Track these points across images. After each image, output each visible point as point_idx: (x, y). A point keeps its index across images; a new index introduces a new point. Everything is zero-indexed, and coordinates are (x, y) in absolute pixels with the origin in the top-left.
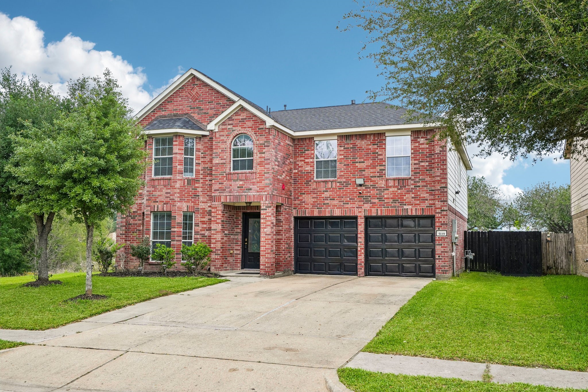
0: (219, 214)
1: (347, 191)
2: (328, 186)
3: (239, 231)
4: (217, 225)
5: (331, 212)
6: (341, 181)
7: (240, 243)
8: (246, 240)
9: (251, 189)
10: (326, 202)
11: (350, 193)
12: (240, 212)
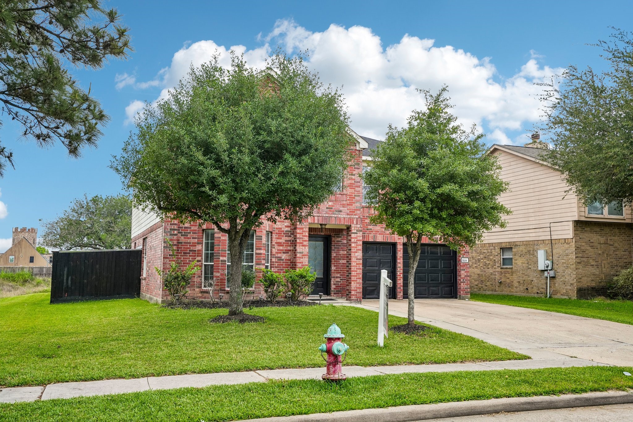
0: (306, 236)
4: (304, 247)
9: (341, 211)
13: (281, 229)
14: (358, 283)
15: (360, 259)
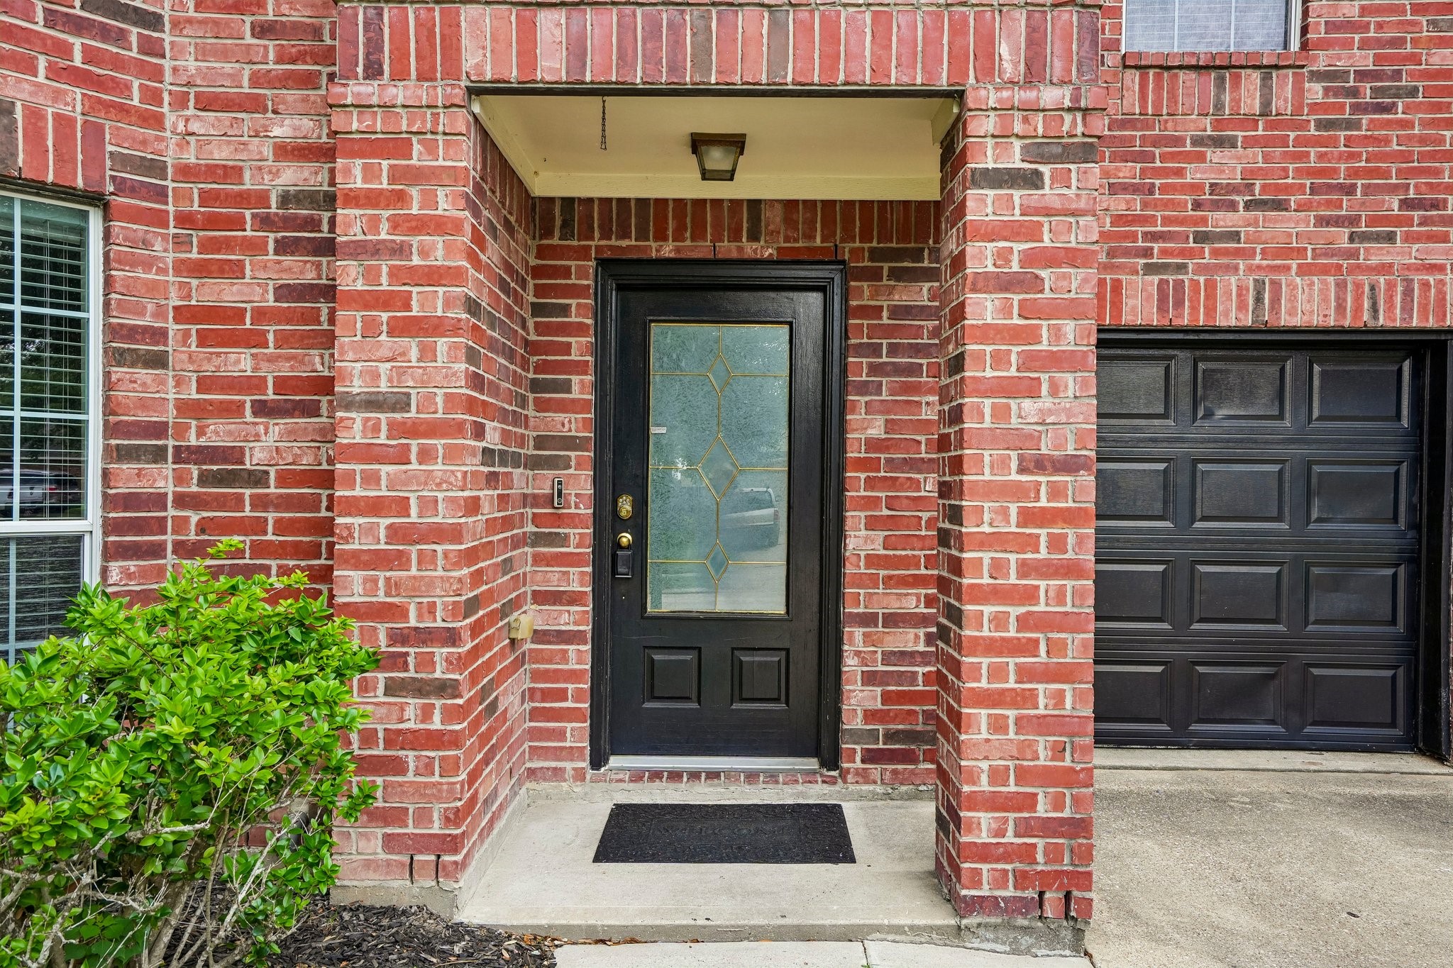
0: (439, 226)
1: (1387, 141)
2: (1236, 102)
3: (575, 424)
4: (412, 347)
5: (1259, 299)
6: (1341, 64)
7: (579, 538)
8: (626, 506)
10: (1220, 221)
11: (1405, 157)
12: (583, 253)
13: (232, 173)
14: (1043, 725)
15: (1069, 465)
